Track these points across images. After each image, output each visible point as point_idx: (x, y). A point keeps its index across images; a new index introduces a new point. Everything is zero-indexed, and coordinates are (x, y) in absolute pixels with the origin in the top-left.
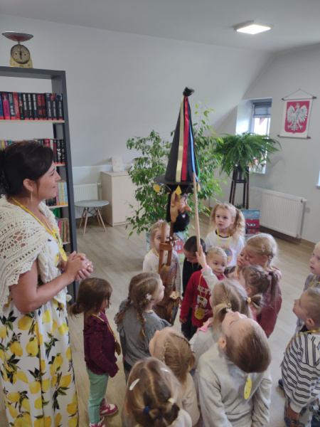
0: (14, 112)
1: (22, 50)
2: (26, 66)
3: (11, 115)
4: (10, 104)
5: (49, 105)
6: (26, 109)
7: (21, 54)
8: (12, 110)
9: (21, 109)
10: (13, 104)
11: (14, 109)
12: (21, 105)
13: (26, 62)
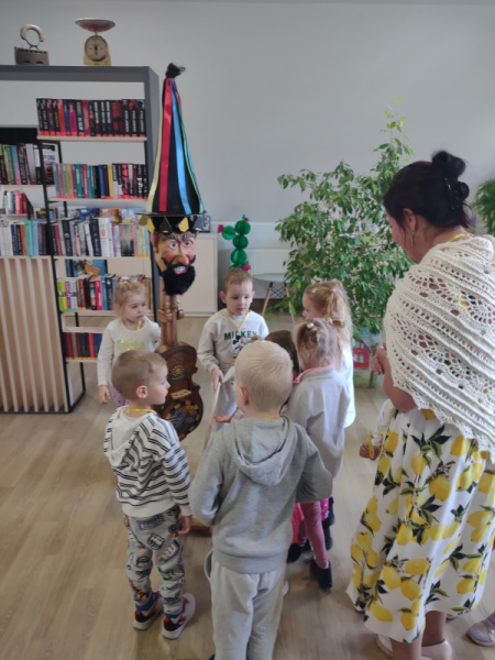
0: (83, 126)
1: (98, 42)
2: (102, 64)
3: (78, 131)
4: (77, 116)
5: (127, 116)
6: (97, 122)
7: (96, 48)
8: (80, 124)
9: (92, 121)
10: (82, 116)
11: (83, 122)
12: (92, 116)
13: (103, 58)
